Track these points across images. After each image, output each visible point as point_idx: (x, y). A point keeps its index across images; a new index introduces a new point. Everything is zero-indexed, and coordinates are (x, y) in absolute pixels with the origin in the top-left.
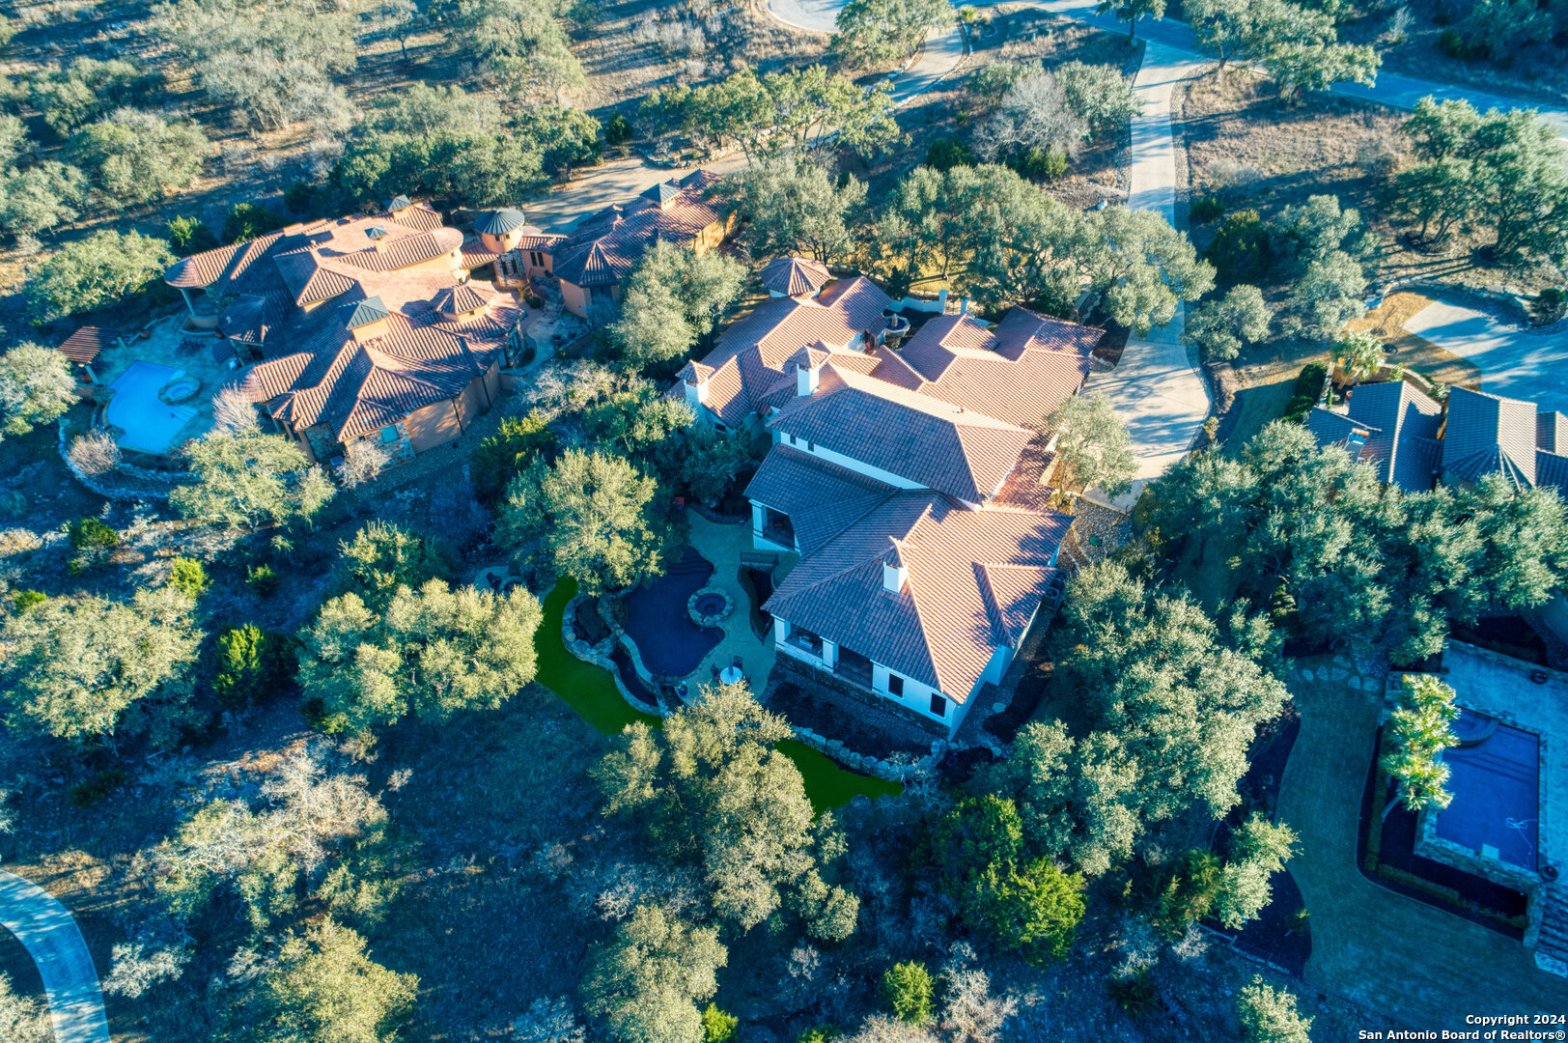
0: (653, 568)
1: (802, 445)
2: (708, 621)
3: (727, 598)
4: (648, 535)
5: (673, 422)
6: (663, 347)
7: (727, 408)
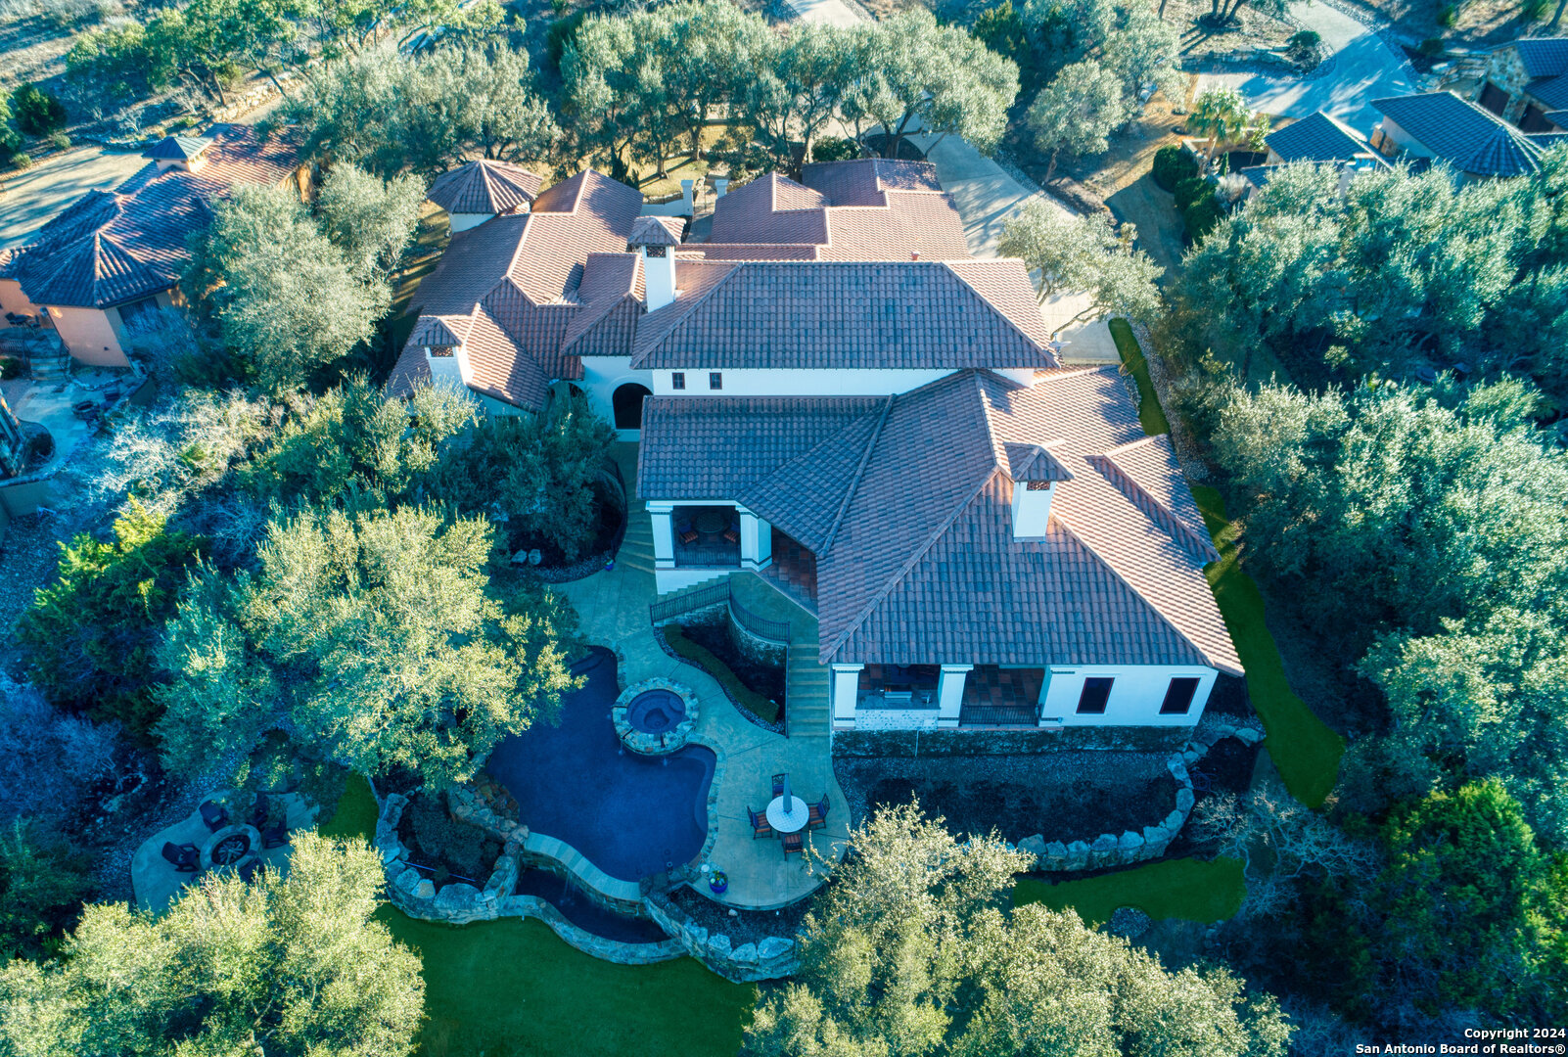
0: (561, 679)
1: (697, 382)
2: (671, 741)
3: (676, 689)
4: (515, 626)
5: (441, 426)
6: (335, 330)
7: (513, 382)
